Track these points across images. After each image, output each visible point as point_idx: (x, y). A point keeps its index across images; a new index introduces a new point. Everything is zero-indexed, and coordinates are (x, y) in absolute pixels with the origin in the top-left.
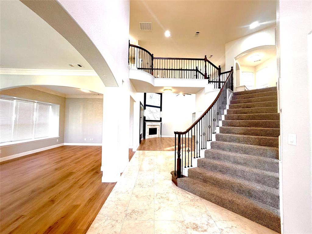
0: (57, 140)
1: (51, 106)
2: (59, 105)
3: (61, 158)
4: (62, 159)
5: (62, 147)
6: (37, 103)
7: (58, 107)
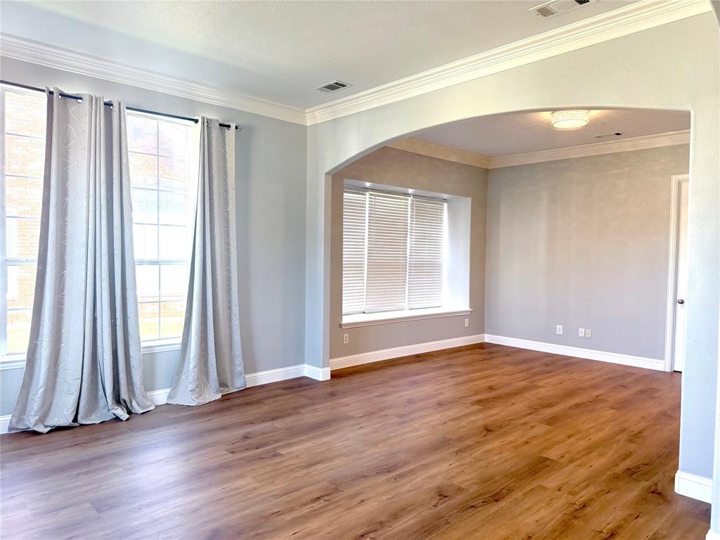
0: (467, 320)
1: (445, 205)
2: (470, 199)
3: (491, 388)
4: (493, 394)
5: (481, 346)
6: (414, 196)
7: (465, 206)
